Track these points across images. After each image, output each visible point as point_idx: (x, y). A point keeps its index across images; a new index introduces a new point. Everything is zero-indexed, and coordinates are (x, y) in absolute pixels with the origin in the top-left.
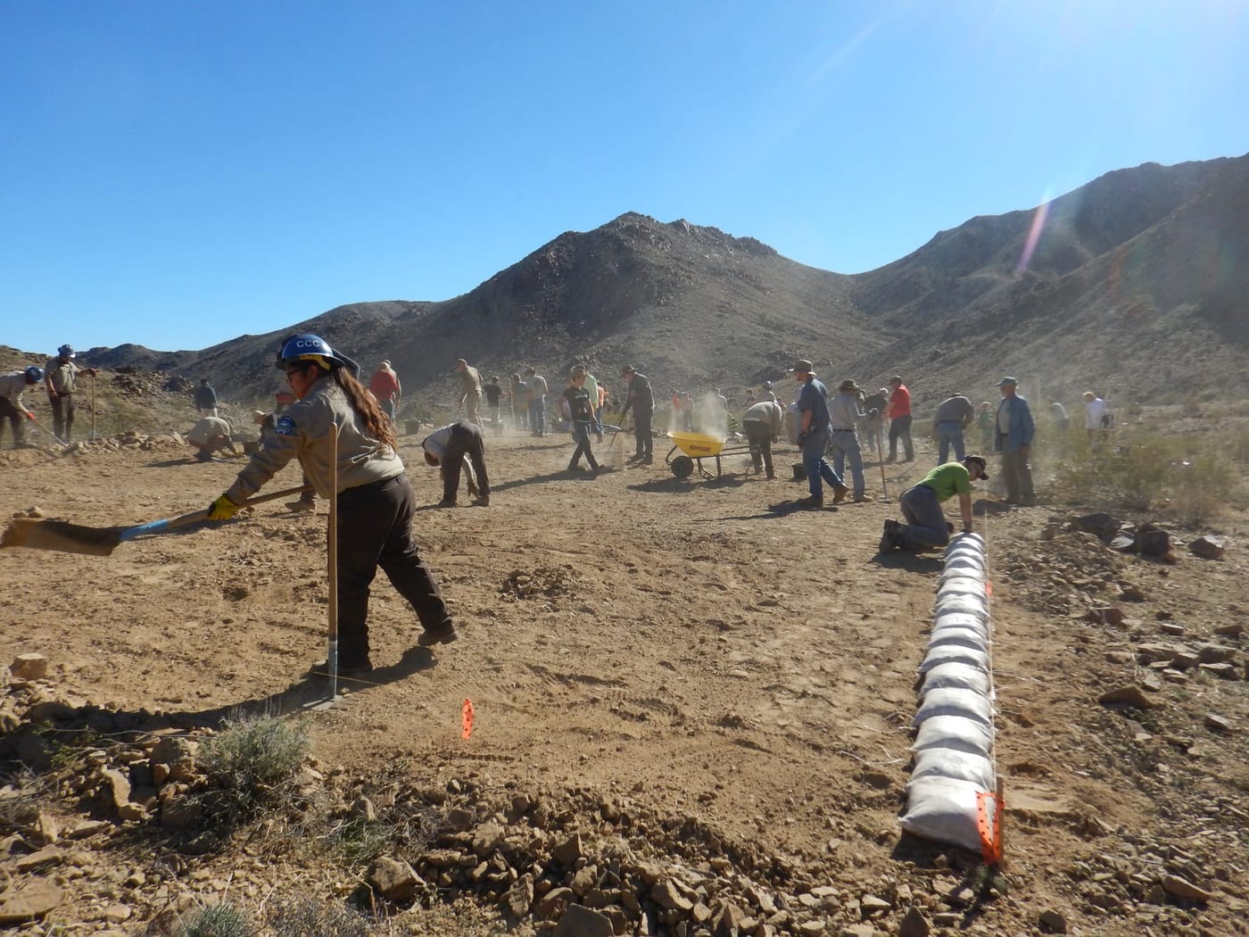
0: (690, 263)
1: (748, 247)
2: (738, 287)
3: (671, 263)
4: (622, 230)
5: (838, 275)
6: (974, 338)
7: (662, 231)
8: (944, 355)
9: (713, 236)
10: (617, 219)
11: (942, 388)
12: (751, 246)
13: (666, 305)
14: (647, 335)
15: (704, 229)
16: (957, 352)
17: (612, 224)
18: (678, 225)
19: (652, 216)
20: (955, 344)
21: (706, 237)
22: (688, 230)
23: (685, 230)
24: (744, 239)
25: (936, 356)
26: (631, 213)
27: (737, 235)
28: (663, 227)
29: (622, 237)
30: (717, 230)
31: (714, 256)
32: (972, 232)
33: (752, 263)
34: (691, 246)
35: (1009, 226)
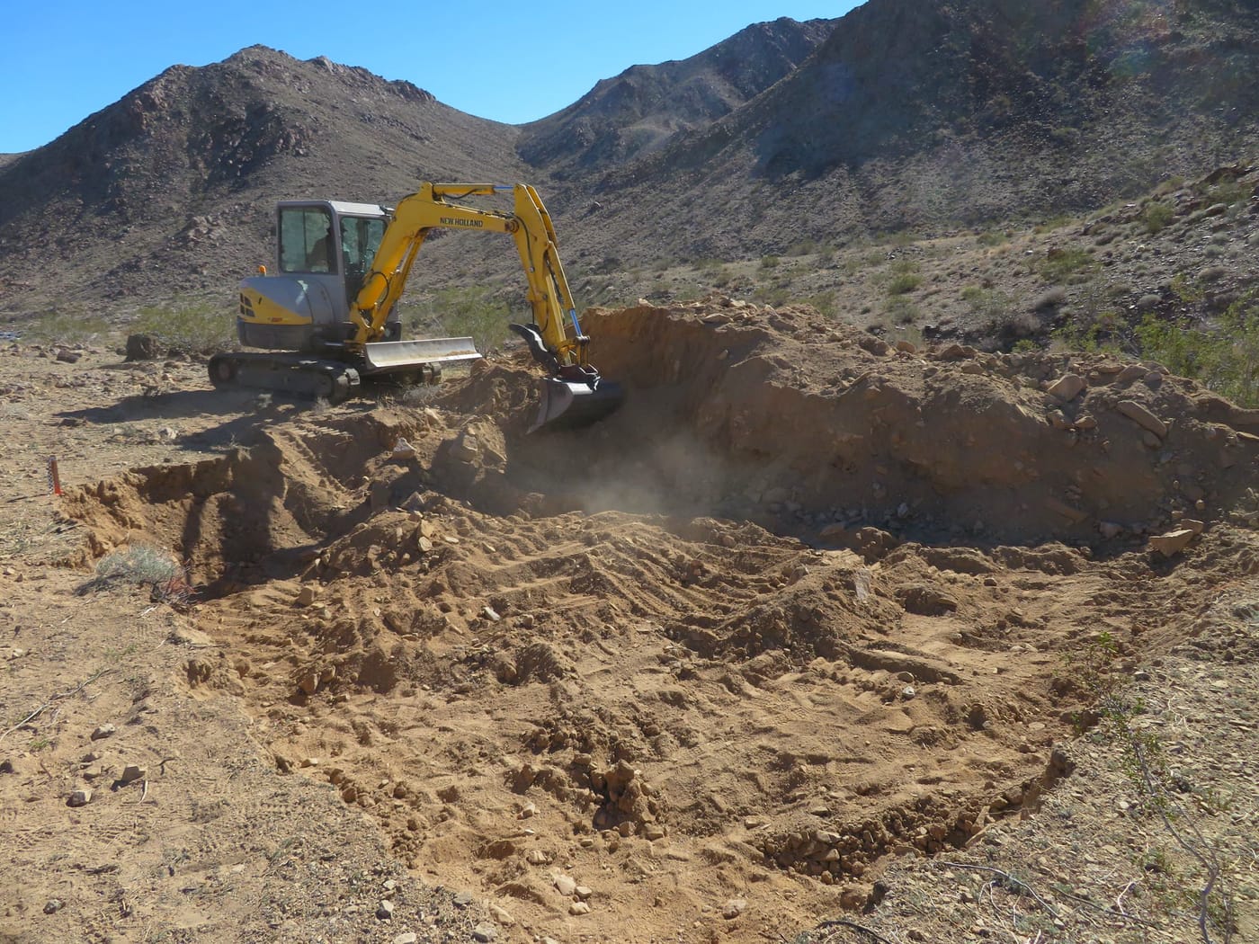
0: (334, 108)
1: (402, 91)
2: (393, 136)
3: (310, 107)
4: (246, 66)
5: (502, 125)
6: (630, 189)
7: (298, 69)
8: (602, 208)
9: (361, 78)
10: (240, 52)
11: (600, 243)
12: (407, 91)
13: (306, 155)
14: (285, 191)
15: (350, 68)
16: (614, 205)
17: (234, 58)
18: (319, 62)
19: (285, 51)
20: (611, 197)
21: (353, 78)
22: (331, 68)
23: (327, 70)
24: (397, 82)
25: (593, 209)
26: (257, 46)
27: (390, 78)
28: (301, 64)
29: (247, 73)
30: (365, 71)
31: (365, 100)
32: (631, 81)
33: (408, 110)
34: (335, 88)
35: (665, 76)
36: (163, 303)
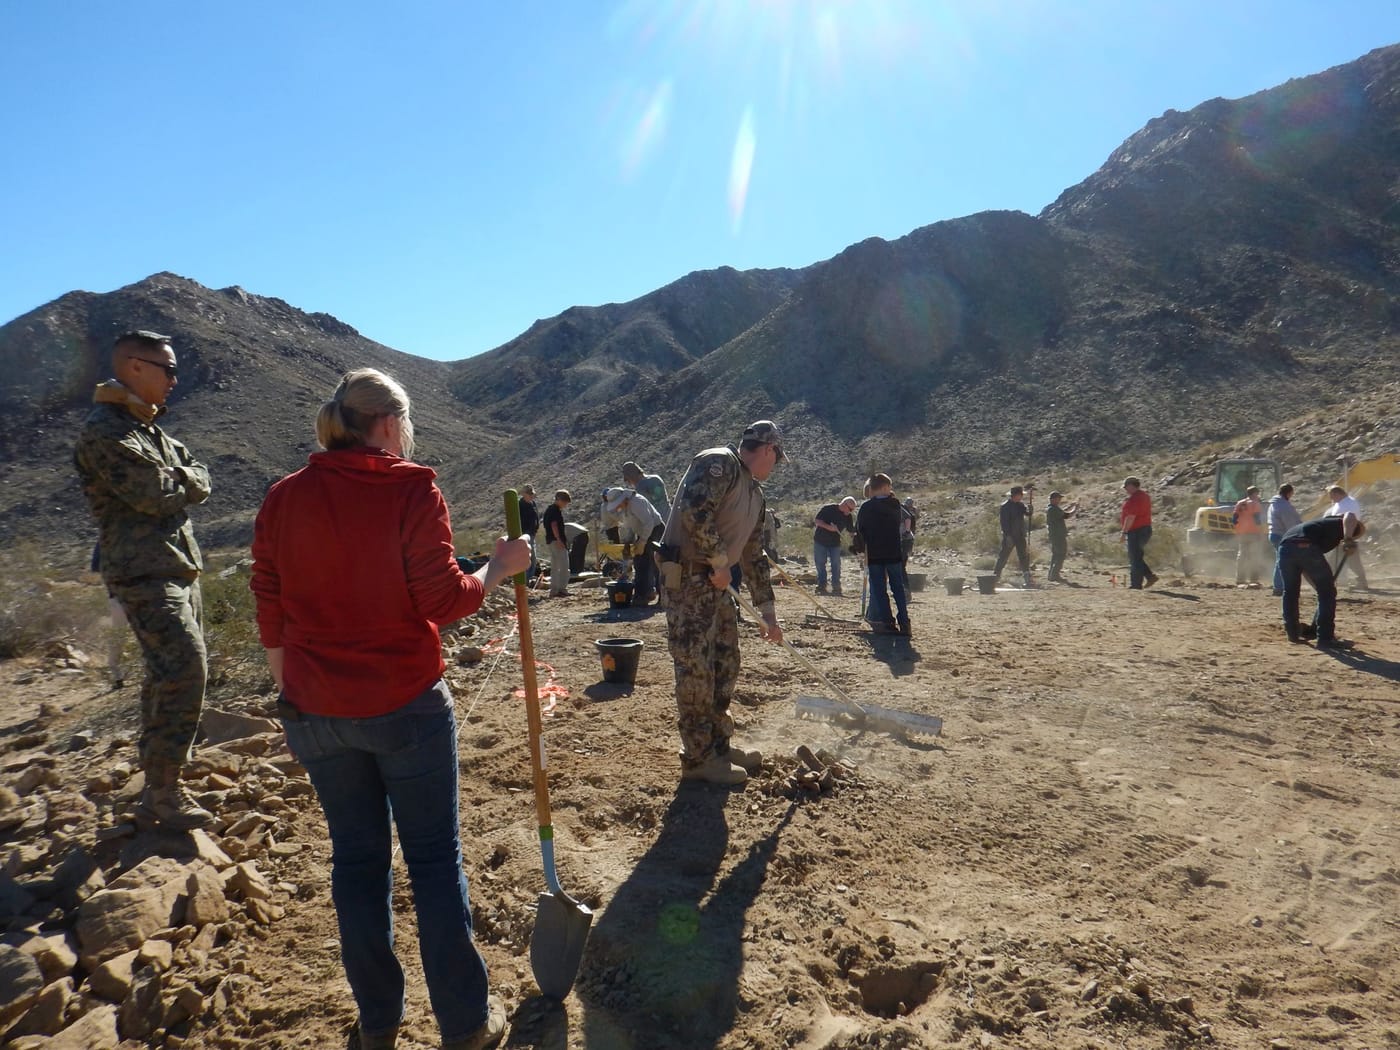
0: (253, 340)
1: (322, 324)
2: (317, 370)
3: (228, 339)
4: (155, 293)
5: (433, 363)
6: (605, 432)
7: (211, 299)
8: (577, 450)
9: (277, 310)
10: (148, 279)
11: (584, 486)
12: (327, 324)
13: (227, 390)
14: (205, 428)
15: (266, 299)
16: (590, 448)
17: (141, 285)
18: (232, 293)
19: (196, 279)
20: (586, 439)
21: (269, 309)
22: (245, 299)
23: (241, 300)
24: (317, 315)
25: (568, 452)
26: (165, 274)
27: (308, 310)
28: (211, 293)
29: (157, 302)
30: (282, 302)
31: (282, 332)
32: (572, 322)
33: (330, 344)
34: (250, 319)
35: (607, 318)
36: (74, 550)
